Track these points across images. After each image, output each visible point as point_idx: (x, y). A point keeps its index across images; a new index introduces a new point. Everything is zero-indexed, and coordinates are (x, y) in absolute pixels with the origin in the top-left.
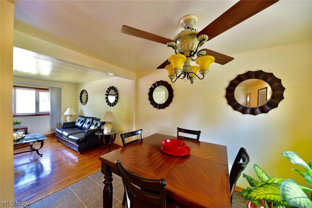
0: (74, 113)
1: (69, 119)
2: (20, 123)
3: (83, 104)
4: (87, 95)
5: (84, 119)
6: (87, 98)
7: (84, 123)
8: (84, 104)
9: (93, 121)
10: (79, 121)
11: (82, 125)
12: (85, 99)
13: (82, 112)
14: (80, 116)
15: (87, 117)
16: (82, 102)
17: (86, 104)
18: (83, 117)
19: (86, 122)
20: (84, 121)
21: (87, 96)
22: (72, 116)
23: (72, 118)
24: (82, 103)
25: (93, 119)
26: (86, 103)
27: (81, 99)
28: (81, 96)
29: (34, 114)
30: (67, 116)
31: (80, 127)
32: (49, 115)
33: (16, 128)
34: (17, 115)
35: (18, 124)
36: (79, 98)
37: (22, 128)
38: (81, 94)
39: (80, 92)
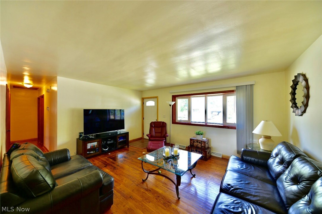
0: (275, 133)
1: (263, 143)
2: (202, 134)
3: (297, 112)
4: (307, 87)
5: (287, 156)
7: (287, 168)
8: (301, 113)
10: (277, 155)
11: (281, 173)
12: (303, 99)
13: (295, 133)
14: (284, 143)
15: (298, 156)
16: (296, 107)
17: (304, 112)
19: (289, 169)
20: (285, 163)
22: (270, 138)
23: (268, 142)
24: (295, 109)
25: (319, 174)
26: (304, 109)
27: (294, 100)
28: (293, 94)
29: (222, 125)
30: (260, 136)
31: (273, 175)
32: (236, 129)
33: (197, 139)
34: (208, 124)
35: (199, 135)
36: (290, 97)
37: (201, 141)
38: (294, 88)
39: (291, 84)
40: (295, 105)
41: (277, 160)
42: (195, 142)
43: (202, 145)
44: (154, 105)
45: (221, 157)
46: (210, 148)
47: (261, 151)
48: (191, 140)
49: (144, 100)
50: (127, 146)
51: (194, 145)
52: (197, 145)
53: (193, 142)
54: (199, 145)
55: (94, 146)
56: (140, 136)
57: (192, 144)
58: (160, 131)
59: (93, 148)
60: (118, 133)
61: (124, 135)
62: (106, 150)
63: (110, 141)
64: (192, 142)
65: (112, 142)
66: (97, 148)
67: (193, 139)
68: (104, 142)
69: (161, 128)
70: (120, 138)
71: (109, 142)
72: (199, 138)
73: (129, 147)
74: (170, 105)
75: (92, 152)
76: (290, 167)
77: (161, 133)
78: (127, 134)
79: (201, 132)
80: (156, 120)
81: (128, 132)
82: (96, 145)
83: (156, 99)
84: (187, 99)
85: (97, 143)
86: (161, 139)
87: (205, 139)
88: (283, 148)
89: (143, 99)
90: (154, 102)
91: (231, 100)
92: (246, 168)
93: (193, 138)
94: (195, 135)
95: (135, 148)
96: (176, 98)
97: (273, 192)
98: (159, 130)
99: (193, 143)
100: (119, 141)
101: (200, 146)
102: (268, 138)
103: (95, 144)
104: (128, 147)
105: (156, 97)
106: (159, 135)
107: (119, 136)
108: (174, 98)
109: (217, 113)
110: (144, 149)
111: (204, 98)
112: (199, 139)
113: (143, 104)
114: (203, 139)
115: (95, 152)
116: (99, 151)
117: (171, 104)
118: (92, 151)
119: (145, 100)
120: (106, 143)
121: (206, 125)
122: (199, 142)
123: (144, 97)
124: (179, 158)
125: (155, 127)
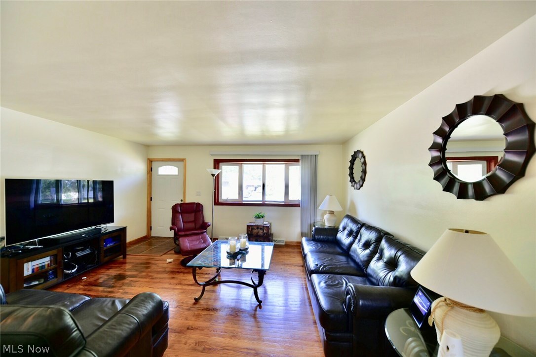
0: (337, 208)
1: (329, 220)
2: (263, 217)
3: (355, 186)
4: (365, 163)
5: (354, 228)
6: (364, 172)
7: (355, 238)
8: (358, 187)
9: (378, 241)
10: (344, 228)
11: (351, 244)
12: (360, 174)
13: (353, 205)
14: (348, 217)
15: (363, 225)
16: (354, 181)
17: (362, 186)
18: (354, 220)
19: (358, 238)
20: (354, 234)
21: (364, 166)
22: (333, 213)
23: (333, 218)
24: (353, 183)
25: (382, 235)
26: (361, 183)
27: (351, 174)
28: (351, 168)
29: (283, 203)
30: (324, 213)
31: (345, 248)
32: (300, 206)
33: (257, 224)
34: (266, 203)
35: (260, 218)
36: (348, 171)
37: (263, 226)
38: (352, 162)
39: (350, 158)
40: (352, 180)
41: (346, 232)
42: (254, 229)
43: (265, 231)
44: (176, 173)
45: (284, 244)
46: (272, 234)
47: (326, 227)
48: (248, 226)
49: (153, 162)
50: (122, 256)
51: (253, 233)
52: (257, 233)
53: (252, 229)
54: (261, 232)
55: (43, 267)
56: (144, 234)
57: (249, 233)
58: (193, 219)
59: (39, 274)
60: (102, 231)
61: (115, 234)
62: (74, 271)
63: (82, 250)
64: (250, 229)
65: (87, 252)
66: (51, 270)
67: (252, 226)
68: (68, 255)
69: (193, 214)
70: (107, 242)
71: (79, 254)
72: (259, 222)
73: (127, 256)
74: (213, 175)
75: (37, 283)
76: (359, 235)
77: (195, 221)
78: (123, 231)
79: (262, 214)
80: (182, 201)
81: (125, 226)
82: (47, 263)
83: (181, 163)
84: (238, 167)
85: (51, 258)
86: (200, 231)
87: (267, 223)
88: (349, 221)
89: (151, 161)
90: (177, 169)
91: (296, 171)
92: (322, 247)
93: (251, 224)
94: (253, 220)
95: (142, 257)
96: (220, 164)
97: (347, 261)
98: (191, 217)
99: (252, 231)
100: (105, 248)
101: (262, 234)
102: (332, 213)
103: (46, 261)
104: (125, 257)
105: (182, 160)
106: (192, 225)
107: (105, 238)
108: (217, 163)
109: (254, 189)
110: (164, 254)
111: (261, 166)
112: (259, 224)
113: (150, 170)
114: (265, 223)
115: (44, 282)
116: (56, 276)
117: (214, 173)
118: (35, 280)
119: (154, 164)
120: (74, 255)
121: (263, 205)
122: (261, 229)
123: (152, 157)
124: (247, 253)
125: (182, 213)
